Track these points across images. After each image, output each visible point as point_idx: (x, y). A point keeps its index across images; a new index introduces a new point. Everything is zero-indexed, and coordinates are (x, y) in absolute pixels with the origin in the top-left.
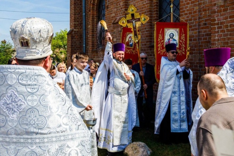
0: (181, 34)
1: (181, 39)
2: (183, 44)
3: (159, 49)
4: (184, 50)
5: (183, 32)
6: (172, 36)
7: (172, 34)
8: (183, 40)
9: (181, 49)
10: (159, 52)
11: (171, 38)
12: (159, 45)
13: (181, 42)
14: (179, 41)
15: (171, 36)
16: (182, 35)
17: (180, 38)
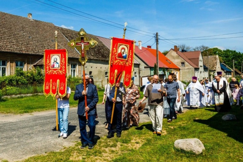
2: (64, 66)
3: (47, 70)
5: (63, 56)
7: (56, 59)
8: (63, 63)
10: (47, 73)
11: (55, 62)
12: (47, 67)
16: (63, 59)
17: (61, 62)
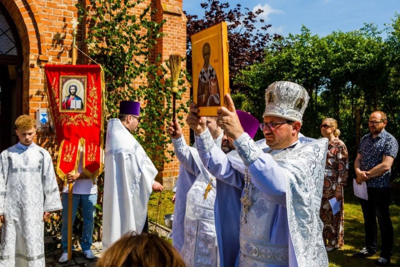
0: (90, 88)
1: (90, 97)
2: (95, 104)
4: (96, 116)
5: (93, 82)
6: (74, 91)
7: (73, 88)
8: (93, 98)
9: (91, 114)
11: (73, 95)
13: (90, 101)
14: (87, 100)
15: (72, 91)
16: (92, 88)
17: (88, 95)
